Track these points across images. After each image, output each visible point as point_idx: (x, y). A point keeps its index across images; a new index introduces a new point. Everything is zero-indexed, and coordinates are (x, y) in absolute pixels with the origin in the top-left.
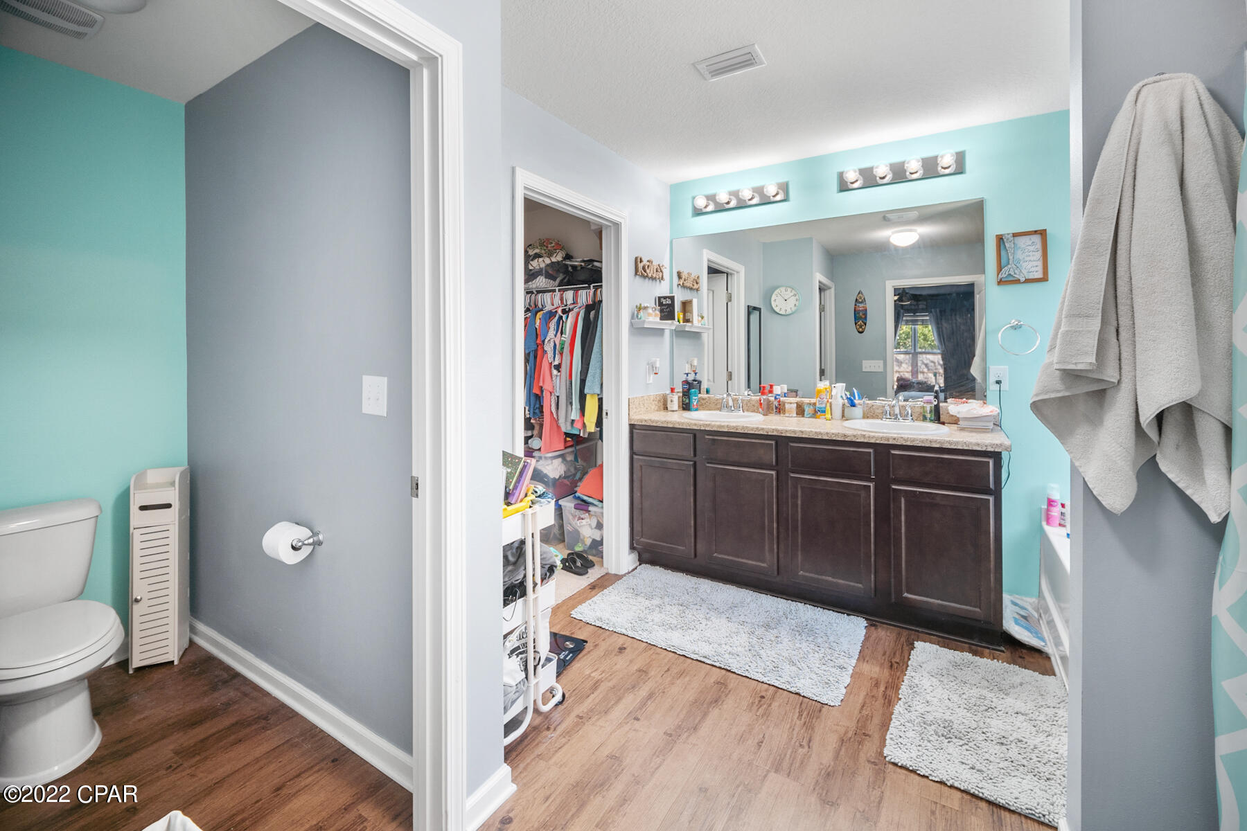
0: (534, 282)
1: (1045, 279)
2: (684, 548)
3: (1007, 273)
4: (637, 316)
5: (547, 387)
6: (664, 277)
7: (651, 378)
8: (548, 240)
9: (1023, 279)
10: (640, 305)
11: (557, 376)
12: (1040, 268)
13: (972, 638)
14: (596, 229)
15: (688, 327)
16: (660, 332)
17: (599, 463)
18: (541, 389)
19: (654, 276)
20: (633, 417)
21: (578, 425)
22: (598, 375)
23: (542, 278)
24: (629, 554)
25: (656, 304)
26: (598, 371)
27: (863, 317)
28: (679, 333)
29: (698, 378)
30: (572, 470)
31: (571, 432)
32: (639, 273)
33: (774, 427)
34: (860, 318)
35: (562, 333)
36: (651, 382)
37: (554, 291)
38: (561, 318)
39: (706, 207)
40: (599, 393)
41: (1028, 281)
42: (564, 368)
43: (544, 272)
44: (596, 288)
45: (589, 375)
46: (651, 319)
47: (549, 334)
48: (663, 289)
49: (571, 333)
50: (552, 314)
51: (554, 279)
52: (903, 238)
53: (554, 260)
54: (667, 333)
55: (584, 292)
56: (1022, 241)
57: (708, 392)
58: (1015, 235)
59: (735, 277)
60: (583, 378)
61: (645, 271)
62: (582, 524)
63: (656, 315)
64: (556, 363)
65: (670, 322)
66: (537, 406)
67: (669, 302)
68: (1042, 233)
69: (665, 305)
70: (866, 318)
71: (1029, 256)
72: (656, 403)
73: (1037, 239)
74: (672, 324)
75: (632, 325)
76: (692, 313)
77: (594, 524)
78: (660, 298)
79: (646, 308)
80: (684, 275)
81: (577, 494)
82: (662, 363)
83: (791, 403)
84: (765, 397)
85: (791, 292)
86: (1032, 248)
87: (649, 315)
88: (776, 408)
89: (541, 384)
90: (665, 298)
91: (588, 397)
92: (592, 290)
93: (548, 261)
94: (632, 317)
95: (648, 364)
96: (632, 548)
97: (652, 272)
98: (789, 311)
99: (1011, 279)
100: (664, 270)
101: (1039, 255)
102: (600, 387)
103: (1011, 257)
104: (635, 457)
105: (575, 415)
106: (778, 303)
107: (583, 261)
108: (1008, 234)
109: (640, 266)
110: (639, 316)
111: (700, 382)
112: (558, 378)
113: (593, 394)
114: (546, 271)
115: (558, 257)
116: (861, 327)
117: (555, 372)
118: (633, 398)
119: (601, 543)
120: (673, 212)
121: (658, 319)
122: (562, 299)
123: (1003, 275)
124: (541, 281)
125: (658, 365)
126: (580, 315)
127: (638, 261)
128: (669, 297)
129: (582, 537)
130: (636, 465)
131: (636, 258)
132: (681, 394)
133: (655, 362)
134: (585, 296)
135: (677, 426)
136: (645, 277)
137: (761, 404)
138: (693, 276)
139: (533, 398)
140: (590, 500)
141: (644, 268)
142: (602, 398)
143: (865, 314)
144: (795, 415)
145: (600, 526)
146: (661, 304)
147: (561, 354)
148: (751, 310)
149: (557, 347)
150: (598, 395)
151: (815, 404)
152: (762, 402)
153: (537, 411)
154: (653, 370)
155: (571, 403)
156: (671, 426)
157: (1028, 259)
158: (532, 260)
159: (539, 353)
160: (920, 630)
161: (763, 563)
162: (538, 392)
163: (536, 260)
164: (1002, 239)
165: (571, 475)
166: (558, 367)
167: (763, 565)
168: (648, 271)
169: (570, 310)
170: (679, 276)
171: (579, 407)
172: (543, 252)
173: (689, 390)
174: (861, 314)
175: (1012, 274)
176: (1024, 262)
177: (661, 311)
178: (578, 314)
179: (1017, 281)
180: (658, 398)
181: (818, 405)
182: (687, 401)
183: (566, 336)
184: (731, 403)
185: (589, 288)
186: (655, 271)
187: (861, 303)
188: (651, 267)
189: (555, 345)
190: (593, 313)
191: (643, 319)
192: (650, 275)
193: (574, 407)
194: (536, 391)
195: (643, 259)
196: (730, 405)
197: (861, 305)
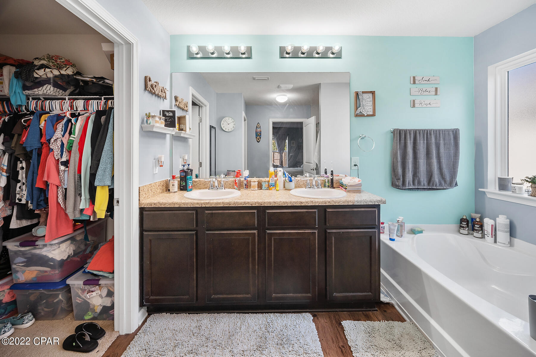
0: (40, 89)
1: (373, 115)
2: (188, 296)
3: (360, 111)
4: (147, 122)
5: (53, 180)
6: (167, 97)
7: (157, 169)
8: (58, 56)
9: (366, 115)
10: (149, 113)
11: (64, 171)
12: (372, 110)
13: (362, 308)
14: (107, 52)
15: (183, 134)
16: (162, 136)
17: (109, 238)
18: (46, 184)
19: (160, 94)
20: (143, 202)
21: (89, 213)
22: (108, 171)
23: (49, 86)
24: (140, 310)
25: (160, 115)
26: (109, 166)
27: (260, 135)
28: (176, 138)
29: (190, 167)
30: (83, 247)
31: (81, 219)
32: (148, 89)
33: (256, 201)
34: (258, 135)
35: (70, 133)
36: (157, 172)
37: (65, 99)
38: (69, 121)
39: (197, 54)
40: (110, 185)
41: (368, 116)
42: (73, 164)
43: (52, 81)
44: (107, 99)
45: (99, 169)
46: (158, 125)
47: (56, 134)
48: (166, 105)
49: (81, 133)
50: (59, 118)
51: (65, 90)
52: (282, 98)
53: (63, 72)
54: (168, 137)
55: (95, 101)
56: (365, 96)
57: (197, 177)
58: (363, 92)
59: (204, 108)
60: (93, 172)
61: (153, 89)
62: (92, 296)
63: (161, 123)
64: (64, 159)
65: (172, 129)
66: (42, 198)
67: (171, 114)
68: (373, 93)
69: (168, 116)
70: (261, 135)
71: (368, 103)
72: (161, 187)
73: (371, 95)
74: (173, 130)
75: (141, 128)
76: (185, 124)
77: (105, 292)
78: (163, 111)
79: (153, 117)
80: (179, 99)
81: (87, 270)
82: (165, 158)
83: (255, 182)
84: (238, 179)
85: (231, 120)
86: (369, 100)
87: (156, 122)
88: (246, 185)
89: (45, 179)
90: (168, 111)
91: (98, 190)
92: (103, 101)
93: (56, 72)
94: (142, 122)
95: (155, 159)
96: (141, 305)
97: (158, 90)
98: (230, 130)
99: (360, 114)
100: (167, 92)
101: (371, 103)
102: (110, 179)
103: (361, 103)
104: (145, 233)
105: (83, 204)
106: (224, 126)
107: (95, 78)
108: (360, 92)
109: (149, 84)
110: (149, 122)
111: (192, 171)
112: (66, 173)
113: (103, 187)
114: (54, 81)
115: (69, 71)
116: (258, 140)
117: (62, 168)
118: (143, 187)
119: (112, 307)
120: (173, 54)
121: (163, 126)
122: (72, 107)
123: (358, 112)
124: (48, 88)
125: (163, 160)
126: (90, 118)
127: (147, 80)
128: (171, 111)
129: (91, 307)
130: (145, 240)
131: (146, 77)
132: (179, 179)
133: (161, 158)
134: (95, 105)
135: (183, 206)
136: (153, 93)
137: (236, 183)
138: (184, 101)
139: (36, 193)
140: (101, 273)
141: (152, 86)
142: (113, 189)
143: (261, 134)
144: (257, 189)
145: (110, 294)
146: (164, 115)
147: (70, 152)
148: (211, 127)
149: (65, 146)
150: (109, 186)
151: (268, 182)
152: (237, 182)
153: (42, 203)
154: (159, 163)
155: (80, 195)
156: (177, 206)
157: (367, 105)
158: (38, 69)
159: (44, 151)
160: (338, 310)
161: (248, 294)
162: (42, 186)
163: (43, 70)
164: (358, 94)
165: (81, 252)
166: (66, 164)
167: (247, 296)
168: (155, 89)
169: (79, 115)
170: (176, 100)
171: (88, 196)
172: (51, 64)
173: (186, 176)
174: (259, 133)
175: (362, 111)
176: (366, 106)
177: (166, 121)
178: (88, 118)
179: (363, 115)
180: (162, 184)
181: (270, 182)
182: (184, 184)
183: (75, 137)
184: (216, 184)
185: (101, 99)
186: (160, 91)
187: (259, 128)
188: (157, 87)
189: (62, 144)
190: (103, 118)
191: (152, 124)
192: (157, 93)
193: (83, 197)
194: (39, 185)
195: (152, 79)
196: (216, 185)
197: (259, 129)
